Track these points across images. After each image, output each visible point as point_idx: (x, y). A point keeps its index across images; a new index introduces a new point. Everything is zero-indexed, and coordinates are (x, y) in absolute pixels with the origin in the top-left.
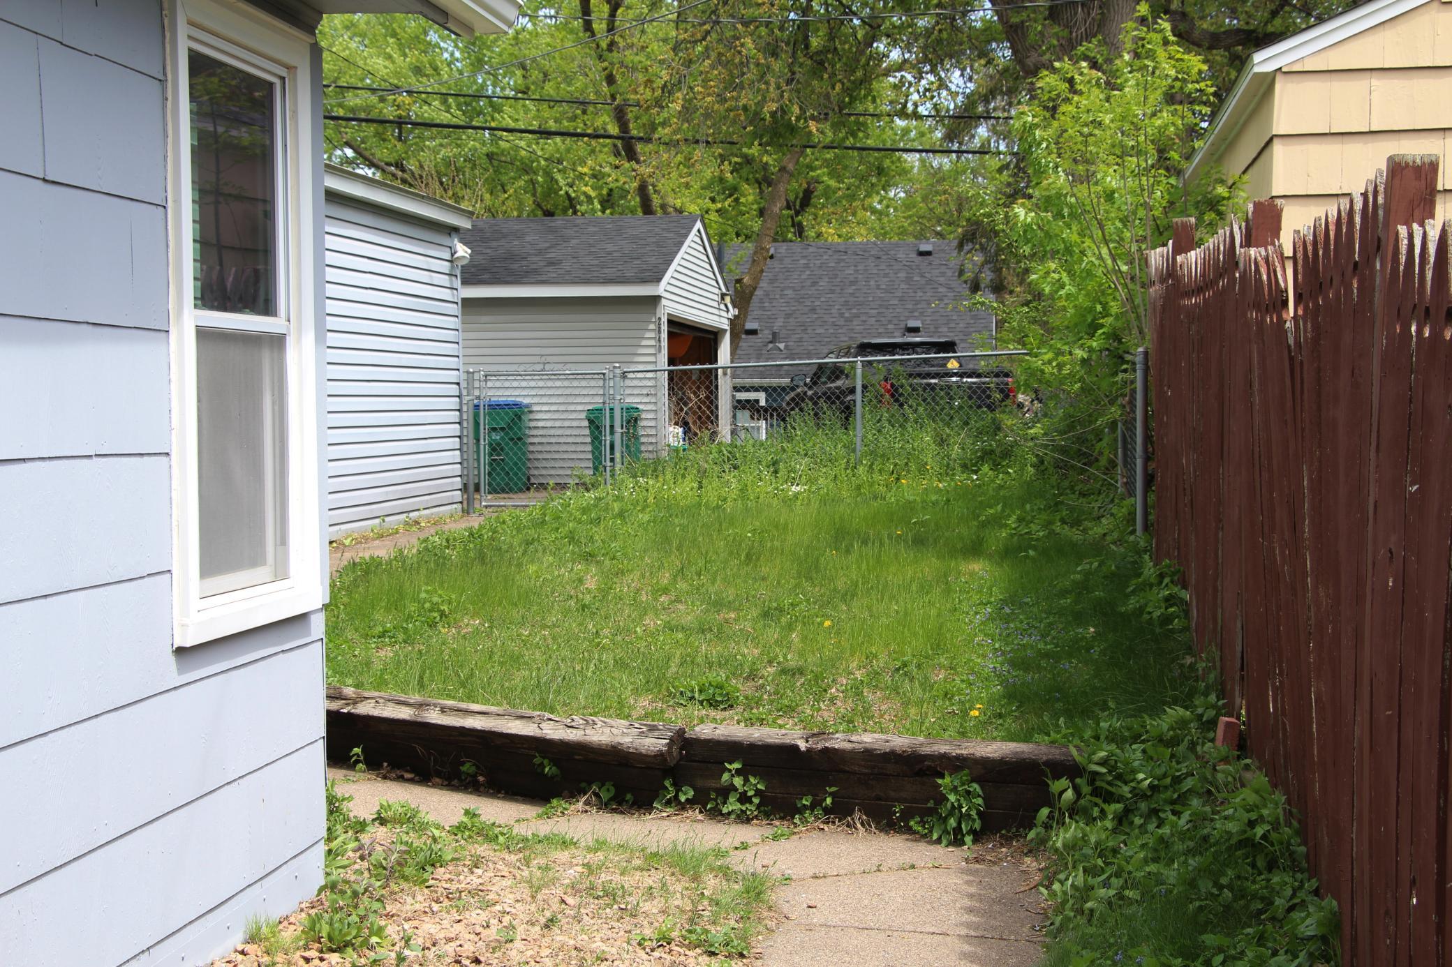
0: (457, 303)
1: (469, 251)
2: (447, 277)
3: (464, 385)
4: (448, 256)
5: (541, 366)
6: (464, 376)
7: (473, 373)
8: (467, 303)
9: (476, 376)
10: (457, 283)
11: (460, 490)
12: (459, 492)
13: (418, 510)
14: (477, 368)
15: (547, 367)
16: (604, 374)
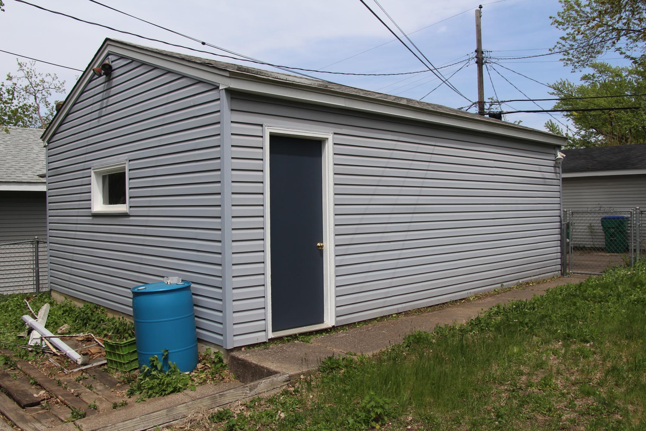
0: (559, 180)
1: (565, 156)
2: (553, 168)
3: (562, 216)
4: (553, 158)
5: (599, 209)
6: (562, 213)
7: (566, 211)
8: (564, 180)
9: (568, 212)
10: (559, 170)
11: (560, 265)
12: (560, 266)
13: (531, 277)
14: (568, 210)
15: (602, 209)
16: (631, 212)
